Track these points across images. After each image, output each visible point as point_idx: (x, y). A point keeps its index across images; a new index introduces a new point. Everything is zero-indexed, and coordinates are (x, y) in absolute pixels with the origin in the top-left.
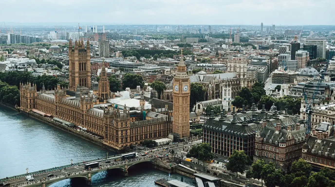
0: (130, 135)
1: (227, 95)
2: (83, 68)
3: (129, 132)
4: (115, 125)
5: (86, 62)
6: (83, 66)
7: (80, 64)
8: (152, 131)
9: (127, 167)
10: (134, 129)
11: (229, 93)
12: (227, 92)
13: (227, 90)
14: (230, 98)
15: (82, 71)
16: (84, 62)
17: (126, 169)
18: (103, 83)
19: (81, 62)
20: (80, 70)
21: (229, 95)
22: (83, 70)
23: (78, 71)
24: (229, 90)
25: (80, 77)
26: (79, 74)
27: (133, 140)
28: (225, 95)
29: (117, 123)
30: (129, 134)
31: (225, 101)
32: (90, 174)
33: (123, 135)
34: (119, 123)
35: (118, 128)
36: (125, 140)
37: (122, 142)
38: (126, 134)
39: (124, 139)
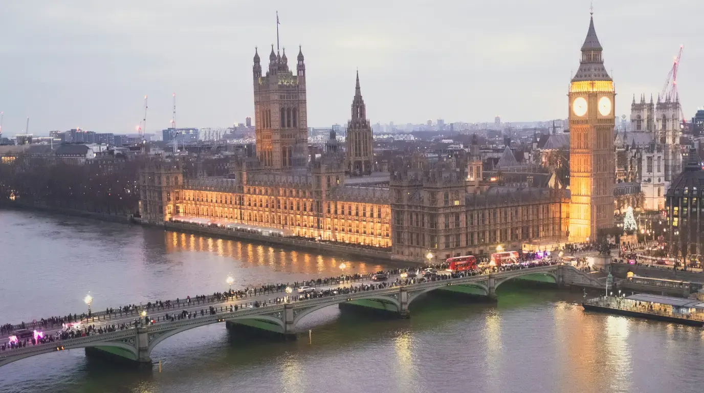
0: (467, 228)
1: (655, 169)
2: (289, 122)
3: (465, 220)
4: (427, 203)
5: (297, 105)
6: (289, 116)
7: (282, 110)
8: (517, 223)
9: (495, 284)
10: (476, 212)
11: (659, 166)
12: (655, 163)
13: (656, 158)
14: (661, 178)
15: (287, 128)
16: (292, 105)
17: (493, 288)
18: (359, 134)
19: (286, 106)
20: (283, 125)
21: (659, 171)
22: (289, 126)
23: (277, 127)
24: (659, 157)
25: (282, 144)
26: (282, 136)
27: (472, 241)
28: (650, 170)
29: (433, 195)
30: (463, 224)
31: (650, 186)
32: (406, 293)
33: (450, 227)
34: (440, 196)
35: (436, 209)
36: (455, 240)
37: (447, 246)
38: (457, 225)
39: (451, 239)
